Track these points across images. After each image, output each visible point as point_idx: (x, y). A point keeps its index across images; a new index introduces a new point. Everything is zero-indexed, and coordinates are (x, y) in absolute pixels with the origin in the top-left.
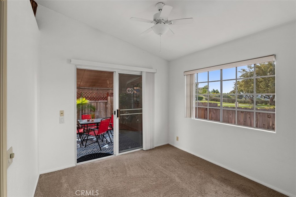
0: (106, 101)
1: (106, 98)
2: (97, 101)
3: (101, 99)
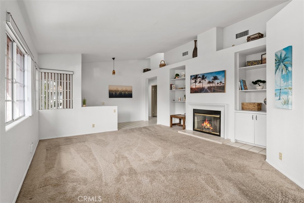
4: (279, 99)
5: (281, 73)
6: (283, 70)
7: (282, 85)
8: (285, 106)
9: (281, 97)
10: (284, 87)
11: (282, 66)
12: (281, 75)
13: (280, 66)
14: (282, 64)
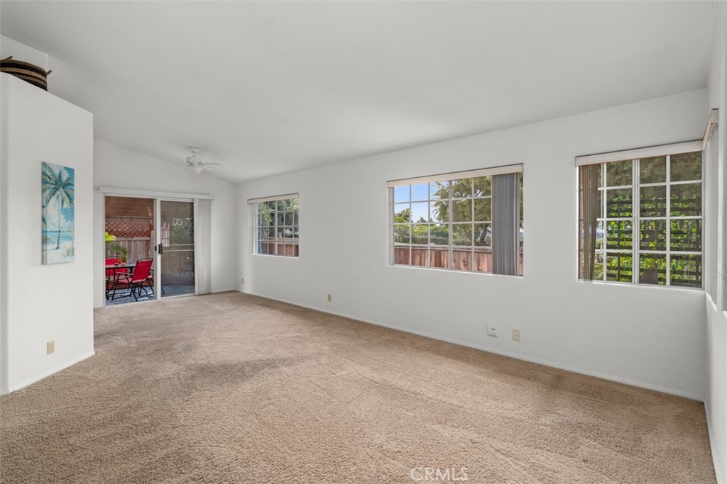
0: (148, 239)
1: (147, 234)
2: (130, 239)
3: (138, 234)
4: (57, 248)
5: (60, 203)
6: (65, 201)
7: (62, 225)
8: (68, 259)
9: (61, 245)
10: (66, 229)
11: (61, 192)
12: (60, 207)
13: (58, 192)
14: (61, 189)
